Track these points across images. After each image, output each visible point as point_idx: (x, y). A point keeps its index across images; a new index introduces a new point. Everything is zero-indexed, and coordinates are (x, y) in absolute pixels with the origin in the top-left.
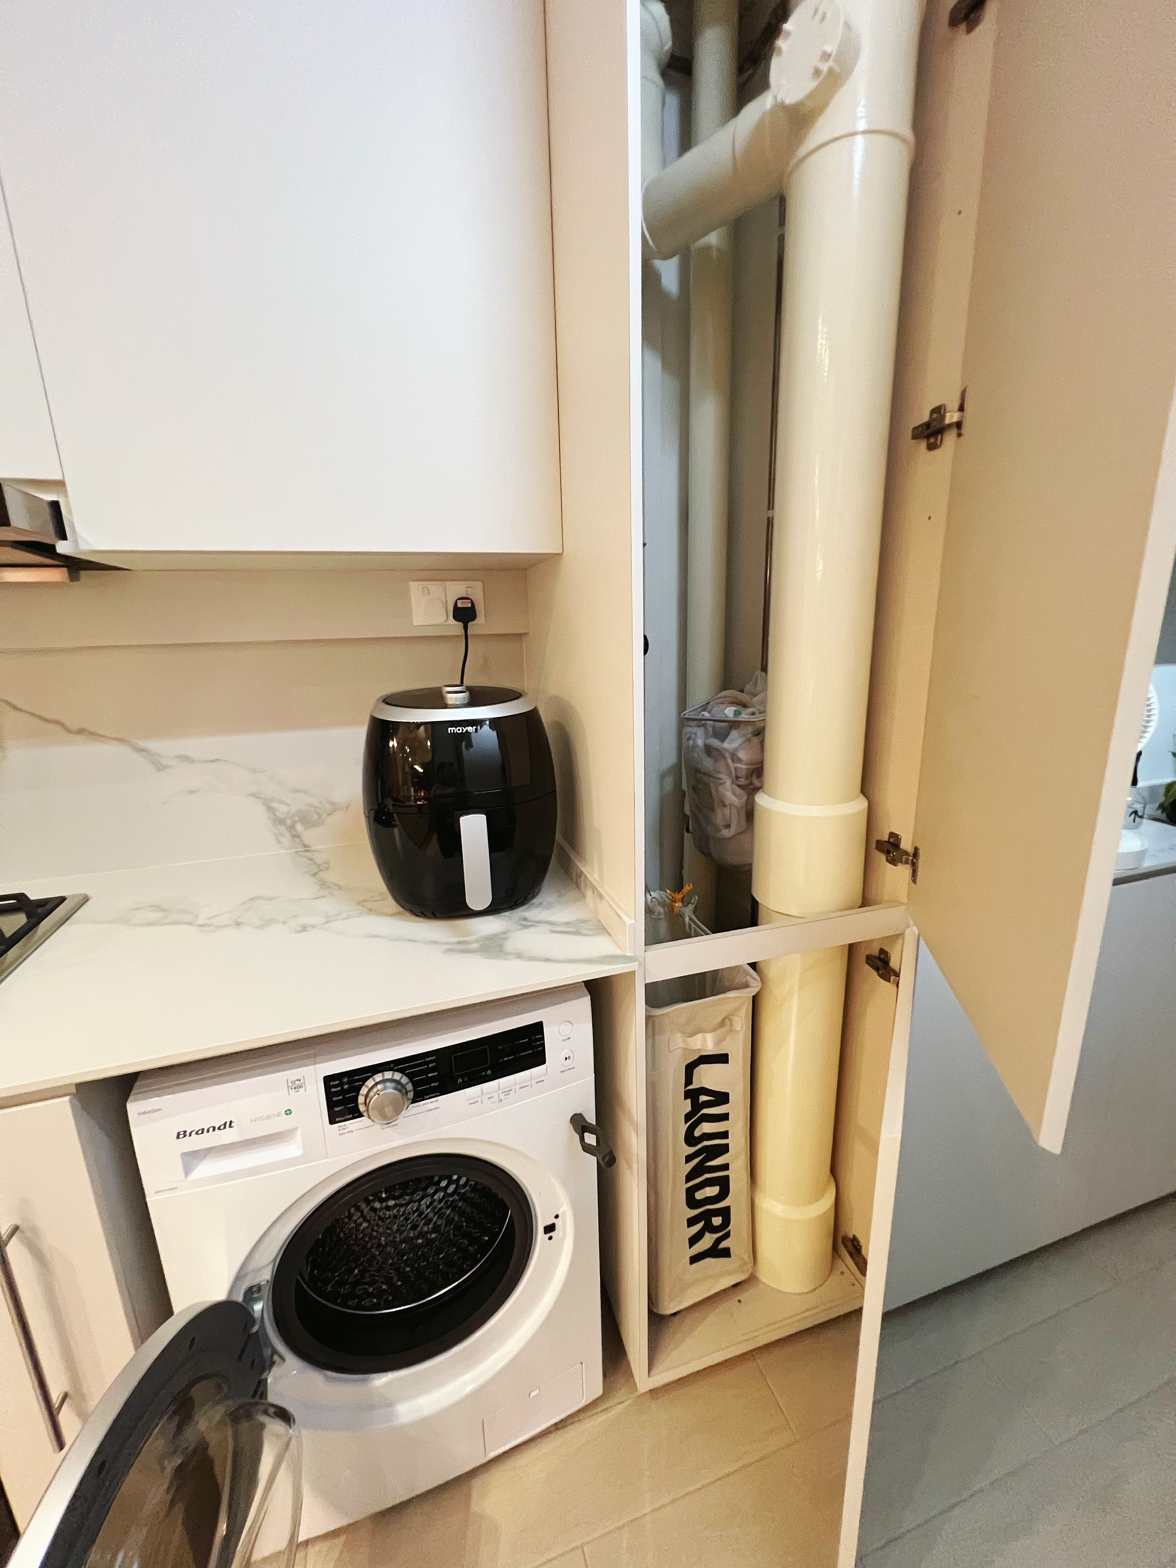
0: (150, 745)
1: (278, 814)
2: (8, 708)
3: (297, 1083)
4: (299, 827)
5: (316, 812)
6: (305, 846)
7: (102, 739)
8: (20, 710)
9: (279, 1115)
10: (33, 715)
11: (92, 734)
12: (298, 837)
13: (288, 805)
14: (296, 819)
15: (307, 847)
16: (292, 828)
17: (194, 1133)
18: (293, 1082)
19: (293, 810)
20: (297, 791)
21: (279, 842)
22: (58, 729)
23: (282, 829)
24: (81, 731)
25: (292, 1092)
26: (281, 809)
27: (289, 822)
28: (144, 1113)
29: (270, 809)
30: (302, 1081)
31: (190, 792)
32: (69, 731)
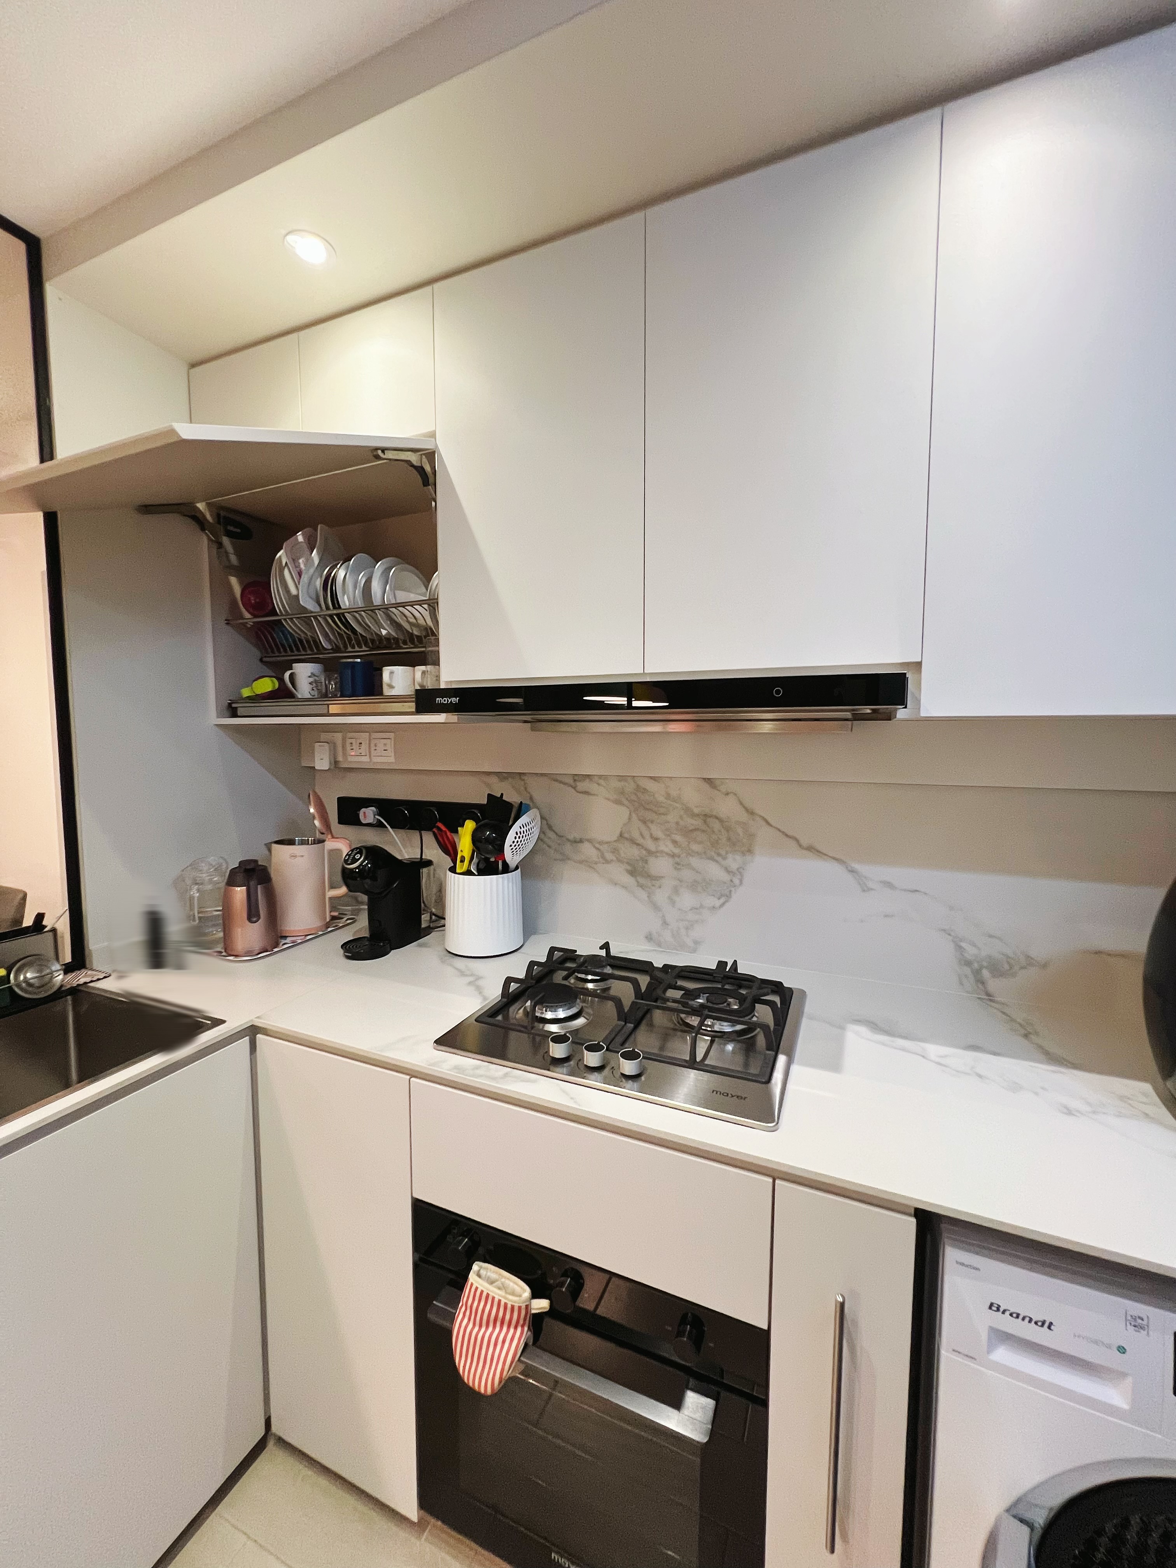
0: (863, 869)
1: (966, 955)
2: (764, 823)
3: (1140, 1321)
4: (986, 973)
5: (1008, 963)
6: (988, 994)
7: (826, 857)
8: (771, 826)
9: (1109, 1347)
10: (779, 830)
11: (818, 851)
12: (983, 983)
13: (979, 949)
14: (985, 964)
15: (991, 996)
16: (977, 973)
17: (1007, 1313)
18: (1134, 1318)
19: (984, 954)
20: (991, 936)
21: (961, 984)
22: (793, 843)
23: (967, 970)
24: (810, 849)
25: (1131, 1329)
26: (971, 952)
27: (976, 965)
28: (963, 1264)
29: (959, 948)
30: (1145, 1322)
31: (886, 916)
32: (800, 846)
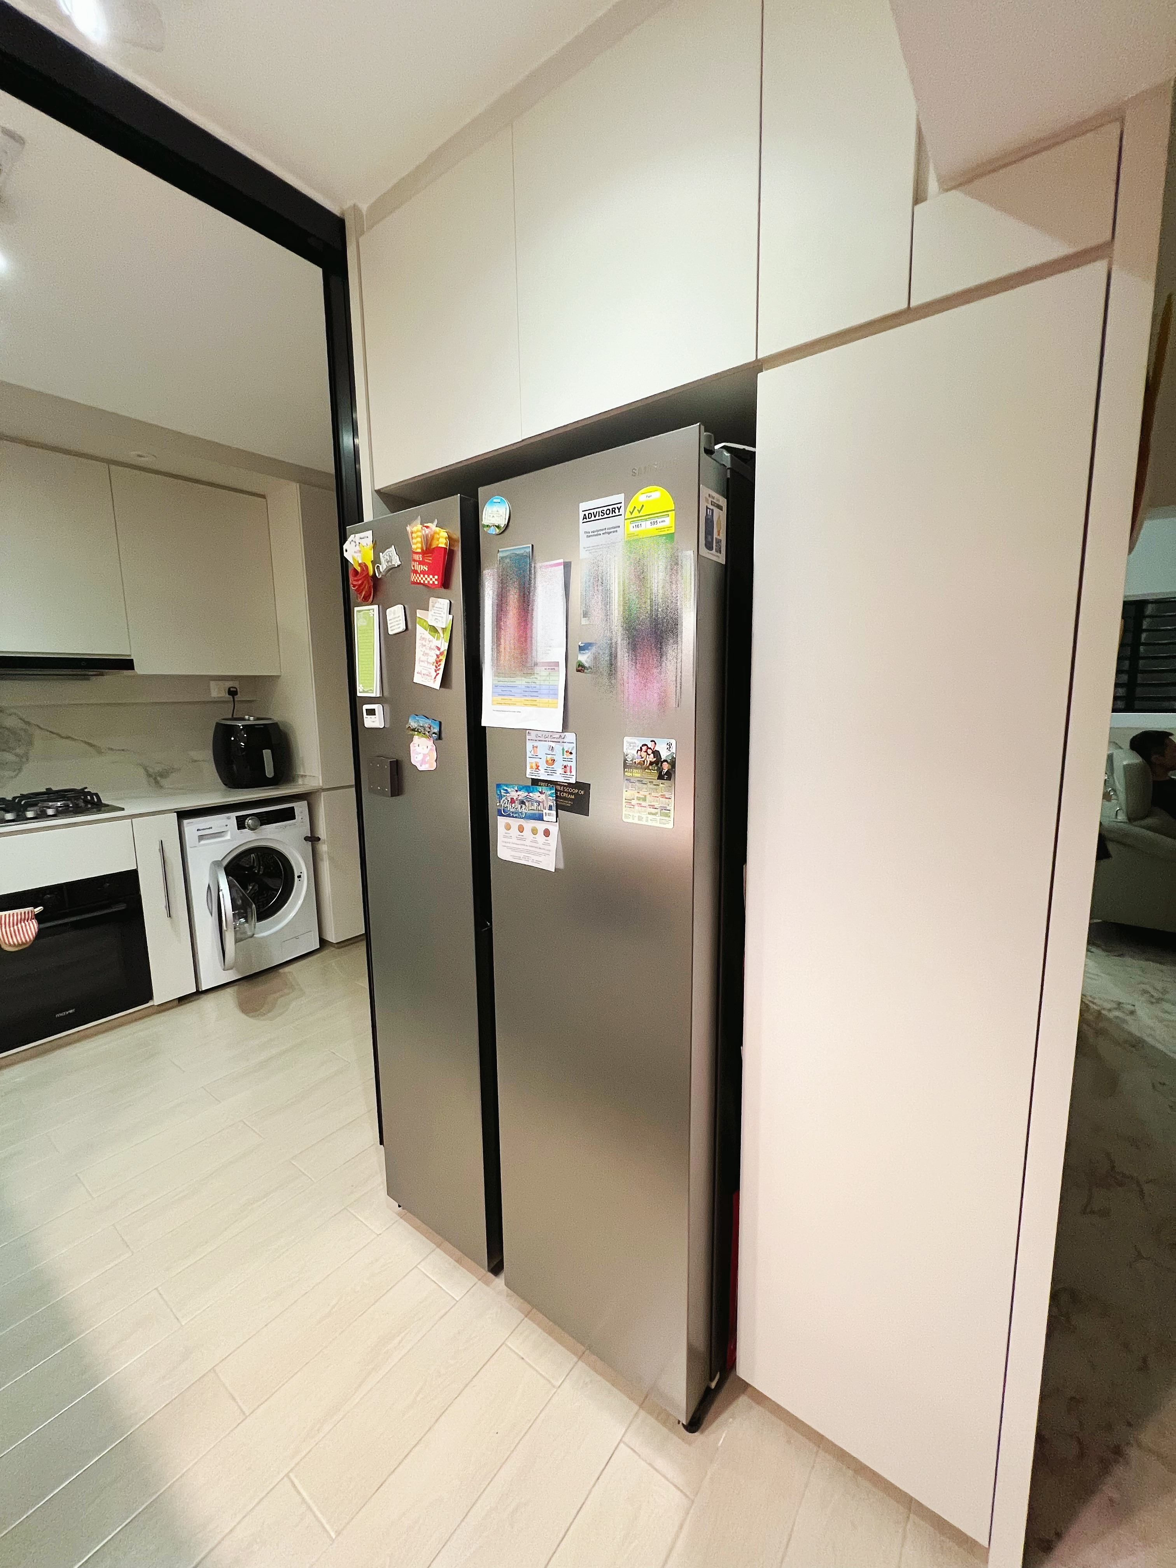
2: (37, 728)
4: (159, 778)
6: (161, 786)
16: (155, 779)
20: (157, 763)
